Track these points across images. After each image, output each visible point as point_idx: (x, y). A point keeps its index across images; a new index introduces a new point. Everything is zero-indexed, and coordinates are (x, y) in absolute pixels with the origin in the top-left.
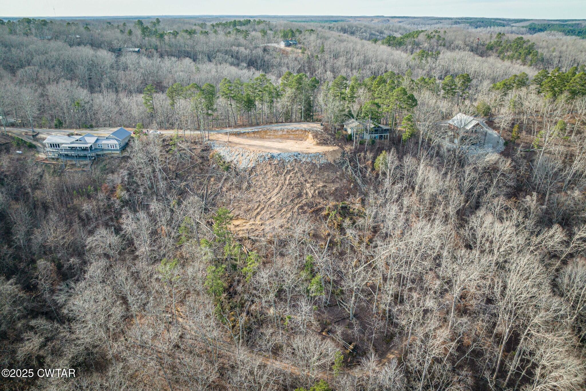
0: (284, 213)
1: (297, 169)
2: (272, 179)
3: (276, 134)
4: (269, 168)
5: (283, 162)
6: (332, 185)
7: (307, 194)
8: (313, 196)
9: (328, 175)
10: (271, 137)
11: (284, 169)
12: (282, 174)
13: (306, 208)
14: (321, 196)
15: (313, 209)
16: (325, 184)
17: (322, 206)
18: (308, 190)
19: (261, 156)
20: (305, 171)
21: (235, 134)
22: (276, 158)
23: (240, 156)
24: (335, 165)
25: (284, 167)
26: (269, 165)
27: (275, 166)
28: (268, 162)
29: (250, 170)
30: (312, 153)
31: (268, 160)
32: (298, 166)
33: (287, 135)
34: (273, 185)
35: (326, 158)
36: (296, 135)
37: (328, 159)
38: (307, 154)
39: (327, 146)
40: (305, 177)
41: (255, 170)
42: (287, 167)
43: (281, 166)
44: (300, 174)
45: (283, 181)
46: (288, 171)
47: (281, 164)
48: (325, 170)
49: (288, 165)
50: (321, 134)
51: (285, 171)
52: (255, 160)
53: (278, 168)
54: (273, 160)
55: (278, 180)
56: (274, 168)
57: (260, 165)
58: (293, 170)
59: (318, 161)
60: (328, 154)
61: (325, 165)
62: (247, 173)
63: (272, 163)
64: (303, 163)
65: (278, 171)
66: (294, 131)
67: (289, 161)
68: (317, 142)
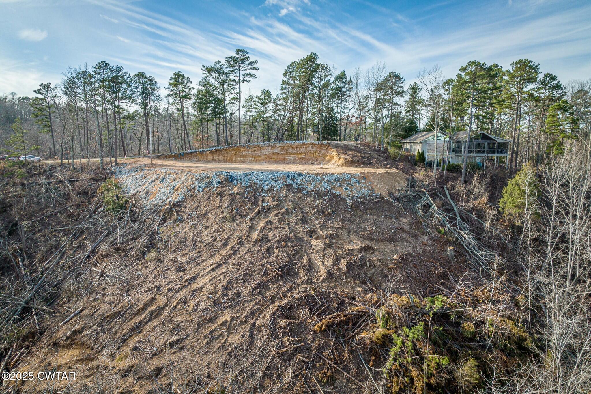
0: (223, 331)
1: (289, 206)
2: (215, 227)
4: (215, 202)
5: (255, 191)
6: (391, 247)
7: (310, 268)
8: (330, 275)
9: (375, 223)
11: (253, 204)
12: (246, 215)
13: (302, 313)
14: (356, 277)
15: (326, 320)
16: (367, 243)
17: (362, 307)
18: (315, 258)
19: (203, 179)
20: (311, 211)
21: (174, 156)
22: (237, 182)
23: (158, 182)
24: (395, 203)
25: (255, 200)
26: (217, 197)
27: (231, 199)
28: (216, 190)
29: (166, 210)
30: (332, 174)
31: (217, 187)
32: (292, 199)
33: (281, 154)
34: (214, 243)
35: (370, 185)
36: (300, 154)
37: (374, 188)
38: (319, 174)
39: (371, 168)
40: (310, 225)
41: (179, 209)
42: (263, 201)
43: (247, 198)
44: (296, 216)
45: (244, 232)
46: (264, 209)
47: (247, 195)
48: (368, 211)
49: (268, 196)
50: (357, 150)
51: (256, 210)
52: (187, 187)
53: (237, 203)
54: (230, 186)
55: (231, 231)
56: (229, 204)
57: (196, 196)
58: (279, 208)
59: (349, 192)
60: (374, 178)
61: (366, 201)
62: (160, 216)
63: (225, 191)
64: (309, 194)
65: (238, 210)
66: (297, 147)
67: (270, 189)
68: (346, 159)
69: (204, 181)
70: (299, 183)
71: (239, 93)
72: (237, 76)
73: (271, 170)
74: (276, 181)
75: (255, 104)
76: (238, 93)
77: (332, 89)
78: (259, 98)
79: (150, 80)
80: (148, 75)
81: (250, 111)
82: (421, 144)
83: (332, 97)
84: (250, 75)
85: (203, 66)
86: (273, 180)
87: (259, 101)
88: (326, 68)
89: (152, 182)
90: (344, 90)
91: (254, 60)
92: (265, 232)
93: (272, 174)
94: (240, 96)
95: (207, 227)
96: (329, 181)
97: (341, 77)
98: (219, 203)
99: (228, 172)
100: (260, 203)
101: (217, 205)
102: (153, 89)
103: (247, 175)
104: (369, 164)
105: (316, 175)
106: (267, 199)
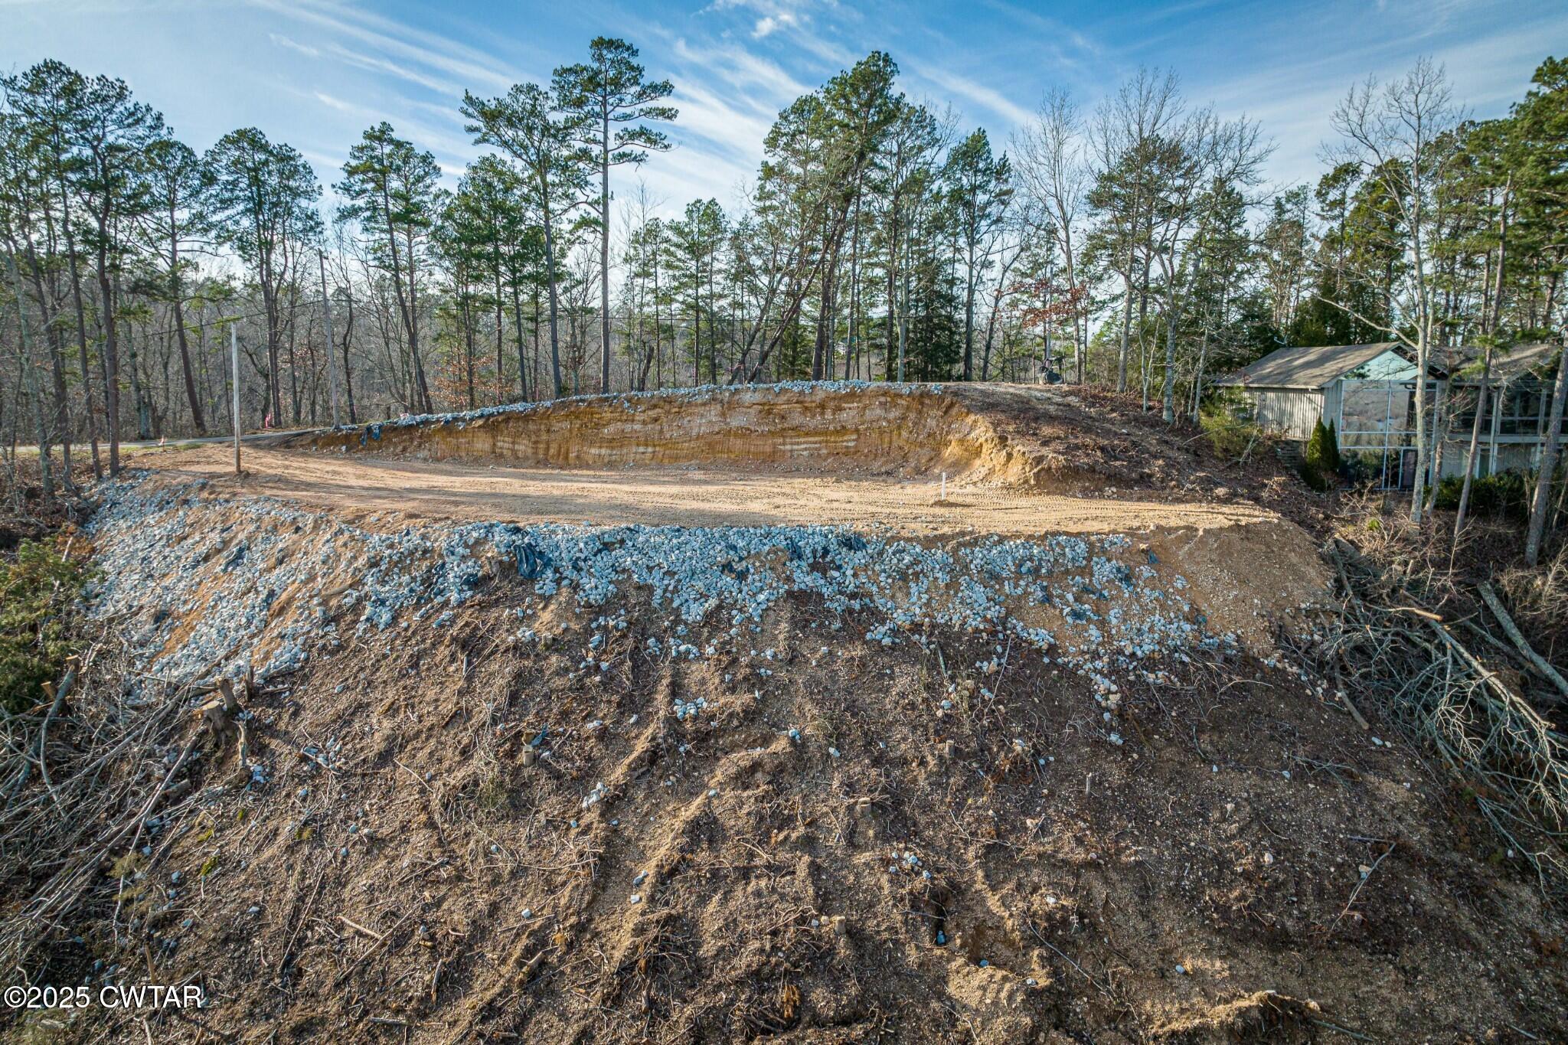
1: (809, 720)
2: (419, 845)
3: (672, 433)
4: (440, 691)
5: (640, 629)
10: (634, 451)
11: (626, 706)
12: (583, 781)
19: (402, 563)
20: (925, 749)
21: (347, 439)
22: (558, 582)
23: (218, 565)
24: (1314, 684)
25: (635, 683)
26: (453, 658)
27: (518, 676)
28: (453, 621)
29: (208, 719)
30: (1002, 539)
31: (461, 603)
32: (822, 674)
33: (762, 434)
34: (396, 963)
35: (1182, 592)
36: (837, 432)
37: (1204, 607)
38: (944, 539)
39: (1150, 499)
40: (929, 845)
41: (269, 715)
42: (676, 690)
43: (598, 668)
44: (850, 788)
45: (564, 897)
46: (681, 737)
47: (601, 652)
48: (1205, 743)
49: (701, 657)
50: (1069, 418)
51: (641, 746)
52: (324, 603)
53: (547, 697)
54: (519, 600)
55: (495, 882)
56: (503, 700)
57: (358, 651)
58: (756, 731)
59: (1094, 632)
60: (1190, 554)
61: (1184, 677)
62: (178, 751)
63: (492, 630)
64: (902, 647)
65: (545, 744)
66: (822, 407)
67: (714, 620)
68: (1039, 460)
69: (405, 569)
70: (851, 584)
71: (604, 201)
72: (595, 142)
73: (718, 518)
74: (742, 576)
75: (667, 251)
76: (597, 202)
77: (937, 198)
78: (678, 230)
79: (285, 157)
80: (274, 140)
81: (646, 274)
82: (1318, 398)
83: (937, 225)
84: (643, 133)
85: (469, 100)
86: (727, 567)
87: (681, 240)
88: (921, 120)
89: (196, 564)
90: (981, 198)
91: (659, 81)
92: (682, 899)
93: (724, 537)
94: (605, 213)
95: (375, 844)
96: (992, 577)
97: (973, 152)
98: (461, 693)
99: (517, 530)
100: (661, 698)
101: (448, 708)
102: (295, 193)
103: (607, 547)
104: (1137, 482)
105: (929, 542)
106: (697, 672)
